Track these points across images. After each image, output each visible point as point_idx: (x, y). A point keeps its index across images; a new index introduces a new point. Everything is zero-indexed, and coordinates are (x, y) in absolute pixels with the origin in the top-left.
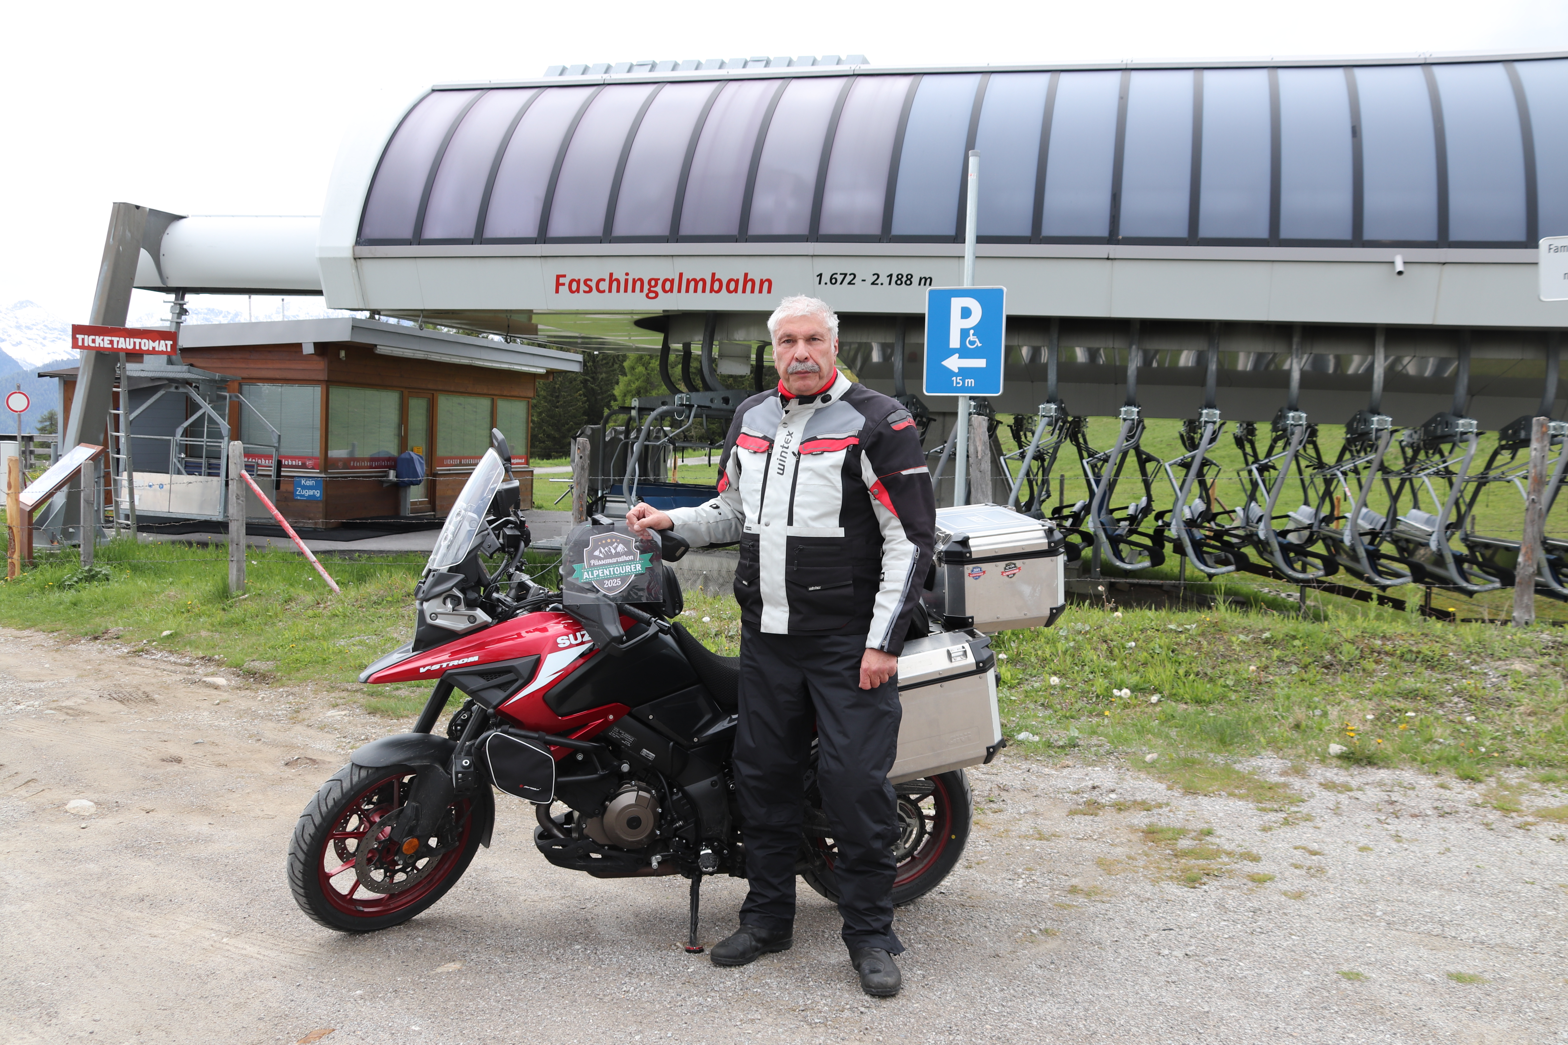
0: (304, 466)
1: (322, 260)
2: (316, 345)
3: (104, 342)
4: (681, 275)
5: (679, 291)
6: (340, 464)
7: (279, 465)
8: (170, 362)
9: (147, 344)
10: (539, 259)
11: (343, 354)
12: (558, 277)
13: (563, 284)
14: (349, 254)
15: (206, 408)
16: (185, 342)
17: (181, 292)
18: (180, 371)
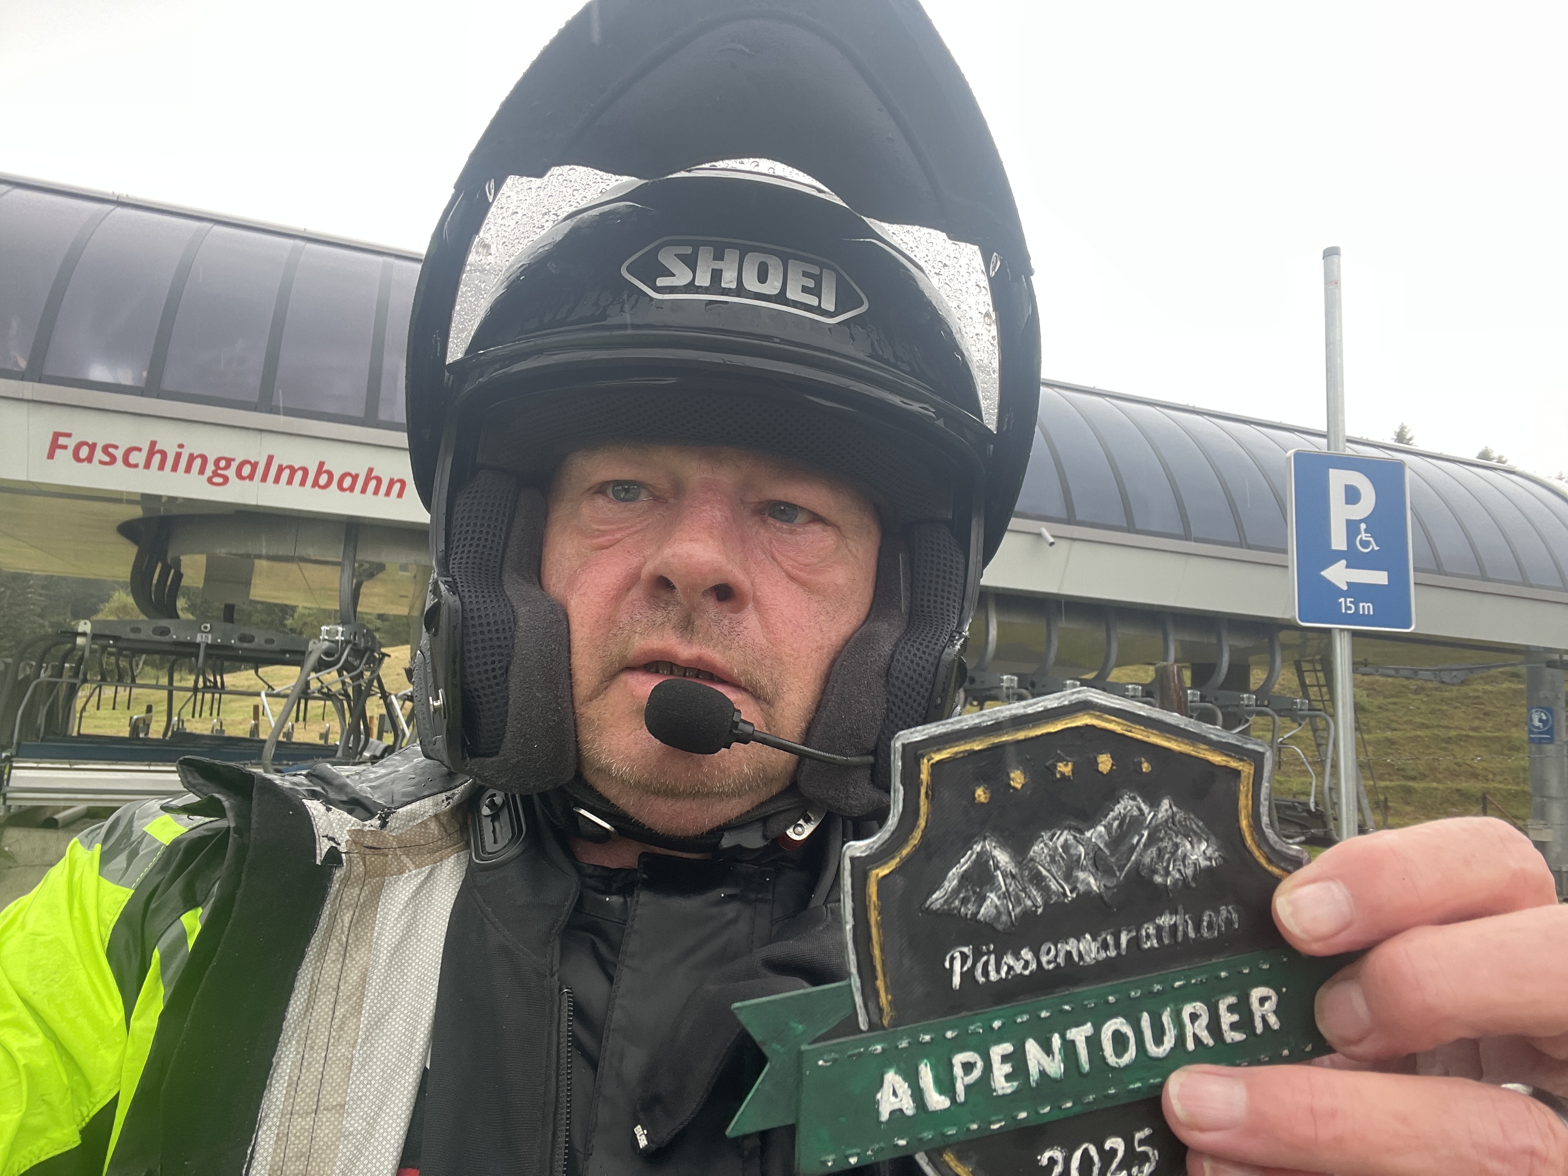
4: (270, 458)
5: (264, 479)
10: (24, 406)
12: (57, 435)
13: (65, 447)
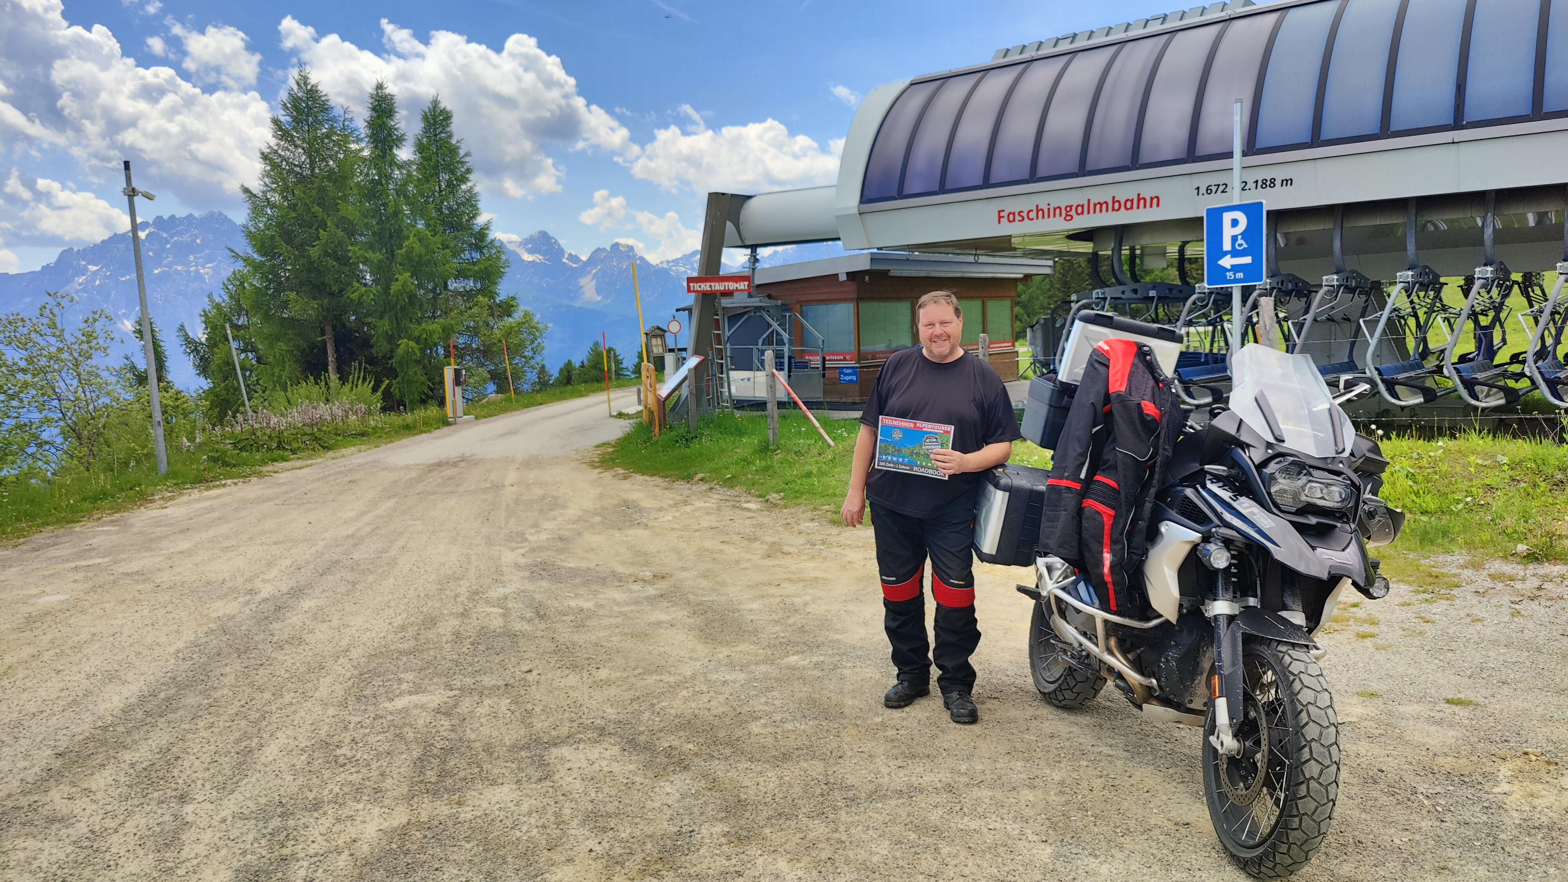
0: (845, 359)
1: (837, 217)
2: (848, 274)
3: (705, 287)
6: (870, 357)
7: (824, 359)
8: (750, 296)
9: (732, 286)
10: (985, 201)
11: (867, 278)
14: (856, 211)
15: (775, 325)
16: (758, 281)
17: (754, 247)
18: (755, 302)
